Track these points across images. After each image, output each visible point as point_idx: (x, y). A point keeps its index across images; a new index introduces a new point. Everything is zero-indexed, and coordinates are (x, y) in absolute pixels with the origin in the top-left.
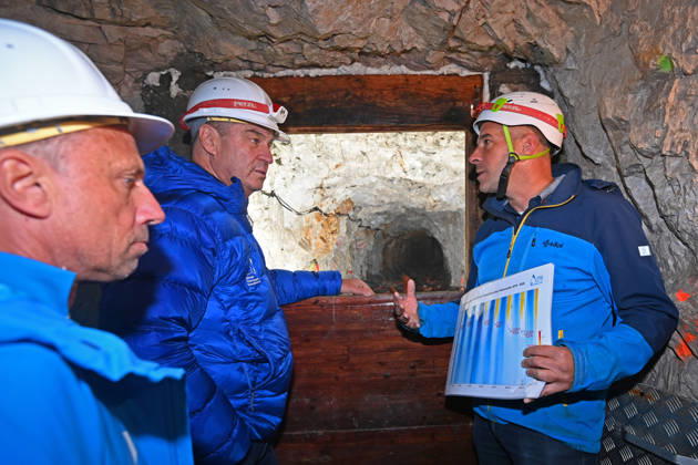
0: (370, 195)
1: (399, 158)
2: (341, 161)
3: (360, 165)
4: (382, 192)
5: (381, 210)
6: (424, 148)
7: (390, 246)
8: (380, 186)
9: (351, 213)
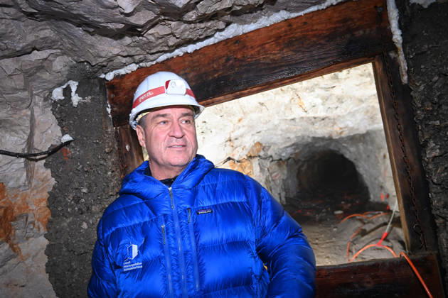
0: (276, 135)
1: (297, 100)
2: (243, 115)
3: (260, 115)
4: (288, 131)
5: (288, 144)
6: (322, 85)
7: (304, 168)
8: (284, 126)
9: (262, 153)
